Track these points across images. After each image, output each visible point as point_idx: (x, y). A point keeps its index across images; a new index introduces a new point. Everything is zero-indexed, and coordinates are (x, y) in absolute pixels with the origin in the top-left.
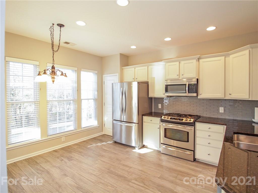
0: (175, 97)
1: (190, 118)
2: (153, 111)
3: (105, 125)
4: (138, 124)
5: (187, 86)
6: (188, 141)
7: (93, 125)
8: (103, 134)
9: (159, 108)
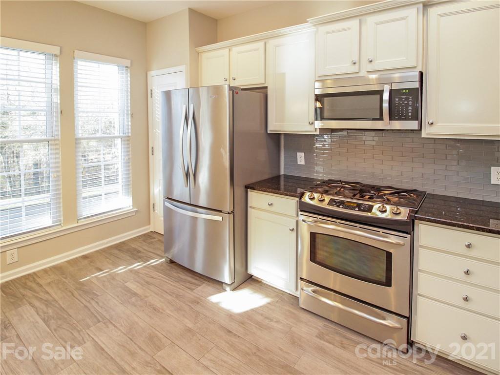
0: (345, 133)
1: (397, 204)
2: (282, 172)
3: (156, 208)
4: (232, 215)
5: (386, 96)
6: (388, 283)
7: (120, 209)
8: (149, 231)
9: (298, 164)
